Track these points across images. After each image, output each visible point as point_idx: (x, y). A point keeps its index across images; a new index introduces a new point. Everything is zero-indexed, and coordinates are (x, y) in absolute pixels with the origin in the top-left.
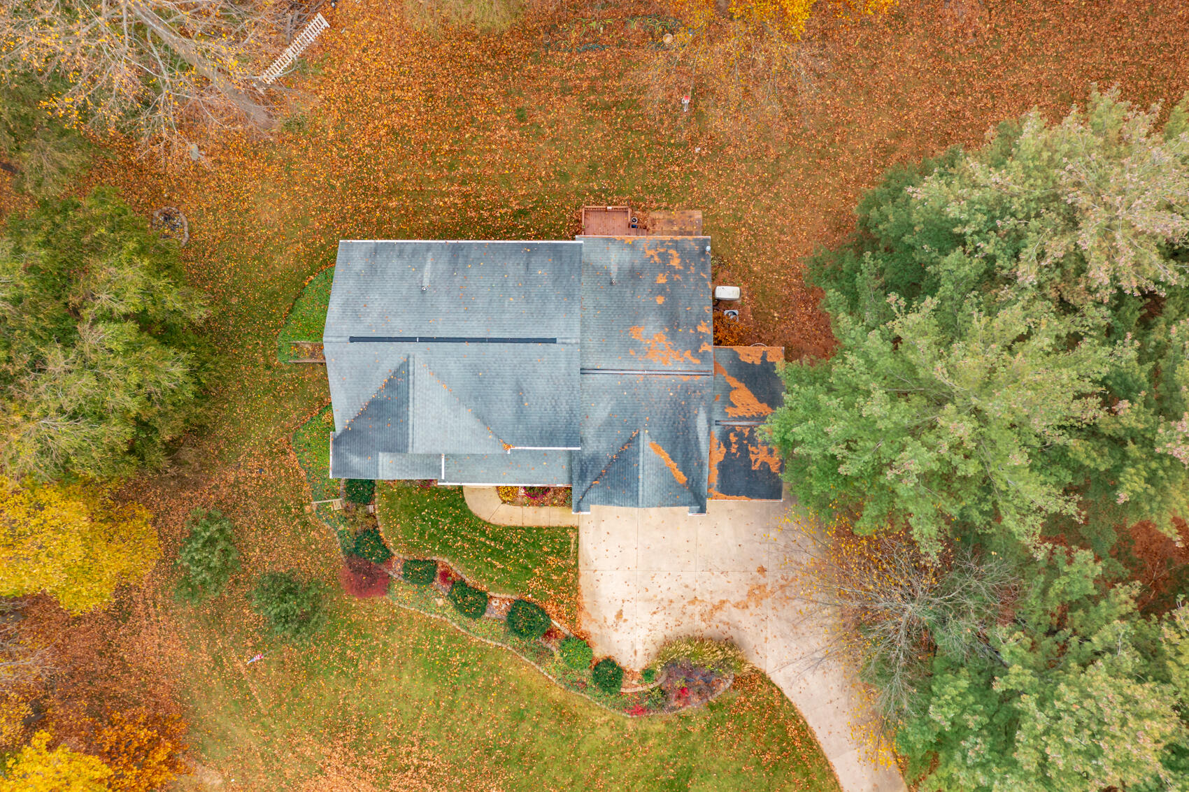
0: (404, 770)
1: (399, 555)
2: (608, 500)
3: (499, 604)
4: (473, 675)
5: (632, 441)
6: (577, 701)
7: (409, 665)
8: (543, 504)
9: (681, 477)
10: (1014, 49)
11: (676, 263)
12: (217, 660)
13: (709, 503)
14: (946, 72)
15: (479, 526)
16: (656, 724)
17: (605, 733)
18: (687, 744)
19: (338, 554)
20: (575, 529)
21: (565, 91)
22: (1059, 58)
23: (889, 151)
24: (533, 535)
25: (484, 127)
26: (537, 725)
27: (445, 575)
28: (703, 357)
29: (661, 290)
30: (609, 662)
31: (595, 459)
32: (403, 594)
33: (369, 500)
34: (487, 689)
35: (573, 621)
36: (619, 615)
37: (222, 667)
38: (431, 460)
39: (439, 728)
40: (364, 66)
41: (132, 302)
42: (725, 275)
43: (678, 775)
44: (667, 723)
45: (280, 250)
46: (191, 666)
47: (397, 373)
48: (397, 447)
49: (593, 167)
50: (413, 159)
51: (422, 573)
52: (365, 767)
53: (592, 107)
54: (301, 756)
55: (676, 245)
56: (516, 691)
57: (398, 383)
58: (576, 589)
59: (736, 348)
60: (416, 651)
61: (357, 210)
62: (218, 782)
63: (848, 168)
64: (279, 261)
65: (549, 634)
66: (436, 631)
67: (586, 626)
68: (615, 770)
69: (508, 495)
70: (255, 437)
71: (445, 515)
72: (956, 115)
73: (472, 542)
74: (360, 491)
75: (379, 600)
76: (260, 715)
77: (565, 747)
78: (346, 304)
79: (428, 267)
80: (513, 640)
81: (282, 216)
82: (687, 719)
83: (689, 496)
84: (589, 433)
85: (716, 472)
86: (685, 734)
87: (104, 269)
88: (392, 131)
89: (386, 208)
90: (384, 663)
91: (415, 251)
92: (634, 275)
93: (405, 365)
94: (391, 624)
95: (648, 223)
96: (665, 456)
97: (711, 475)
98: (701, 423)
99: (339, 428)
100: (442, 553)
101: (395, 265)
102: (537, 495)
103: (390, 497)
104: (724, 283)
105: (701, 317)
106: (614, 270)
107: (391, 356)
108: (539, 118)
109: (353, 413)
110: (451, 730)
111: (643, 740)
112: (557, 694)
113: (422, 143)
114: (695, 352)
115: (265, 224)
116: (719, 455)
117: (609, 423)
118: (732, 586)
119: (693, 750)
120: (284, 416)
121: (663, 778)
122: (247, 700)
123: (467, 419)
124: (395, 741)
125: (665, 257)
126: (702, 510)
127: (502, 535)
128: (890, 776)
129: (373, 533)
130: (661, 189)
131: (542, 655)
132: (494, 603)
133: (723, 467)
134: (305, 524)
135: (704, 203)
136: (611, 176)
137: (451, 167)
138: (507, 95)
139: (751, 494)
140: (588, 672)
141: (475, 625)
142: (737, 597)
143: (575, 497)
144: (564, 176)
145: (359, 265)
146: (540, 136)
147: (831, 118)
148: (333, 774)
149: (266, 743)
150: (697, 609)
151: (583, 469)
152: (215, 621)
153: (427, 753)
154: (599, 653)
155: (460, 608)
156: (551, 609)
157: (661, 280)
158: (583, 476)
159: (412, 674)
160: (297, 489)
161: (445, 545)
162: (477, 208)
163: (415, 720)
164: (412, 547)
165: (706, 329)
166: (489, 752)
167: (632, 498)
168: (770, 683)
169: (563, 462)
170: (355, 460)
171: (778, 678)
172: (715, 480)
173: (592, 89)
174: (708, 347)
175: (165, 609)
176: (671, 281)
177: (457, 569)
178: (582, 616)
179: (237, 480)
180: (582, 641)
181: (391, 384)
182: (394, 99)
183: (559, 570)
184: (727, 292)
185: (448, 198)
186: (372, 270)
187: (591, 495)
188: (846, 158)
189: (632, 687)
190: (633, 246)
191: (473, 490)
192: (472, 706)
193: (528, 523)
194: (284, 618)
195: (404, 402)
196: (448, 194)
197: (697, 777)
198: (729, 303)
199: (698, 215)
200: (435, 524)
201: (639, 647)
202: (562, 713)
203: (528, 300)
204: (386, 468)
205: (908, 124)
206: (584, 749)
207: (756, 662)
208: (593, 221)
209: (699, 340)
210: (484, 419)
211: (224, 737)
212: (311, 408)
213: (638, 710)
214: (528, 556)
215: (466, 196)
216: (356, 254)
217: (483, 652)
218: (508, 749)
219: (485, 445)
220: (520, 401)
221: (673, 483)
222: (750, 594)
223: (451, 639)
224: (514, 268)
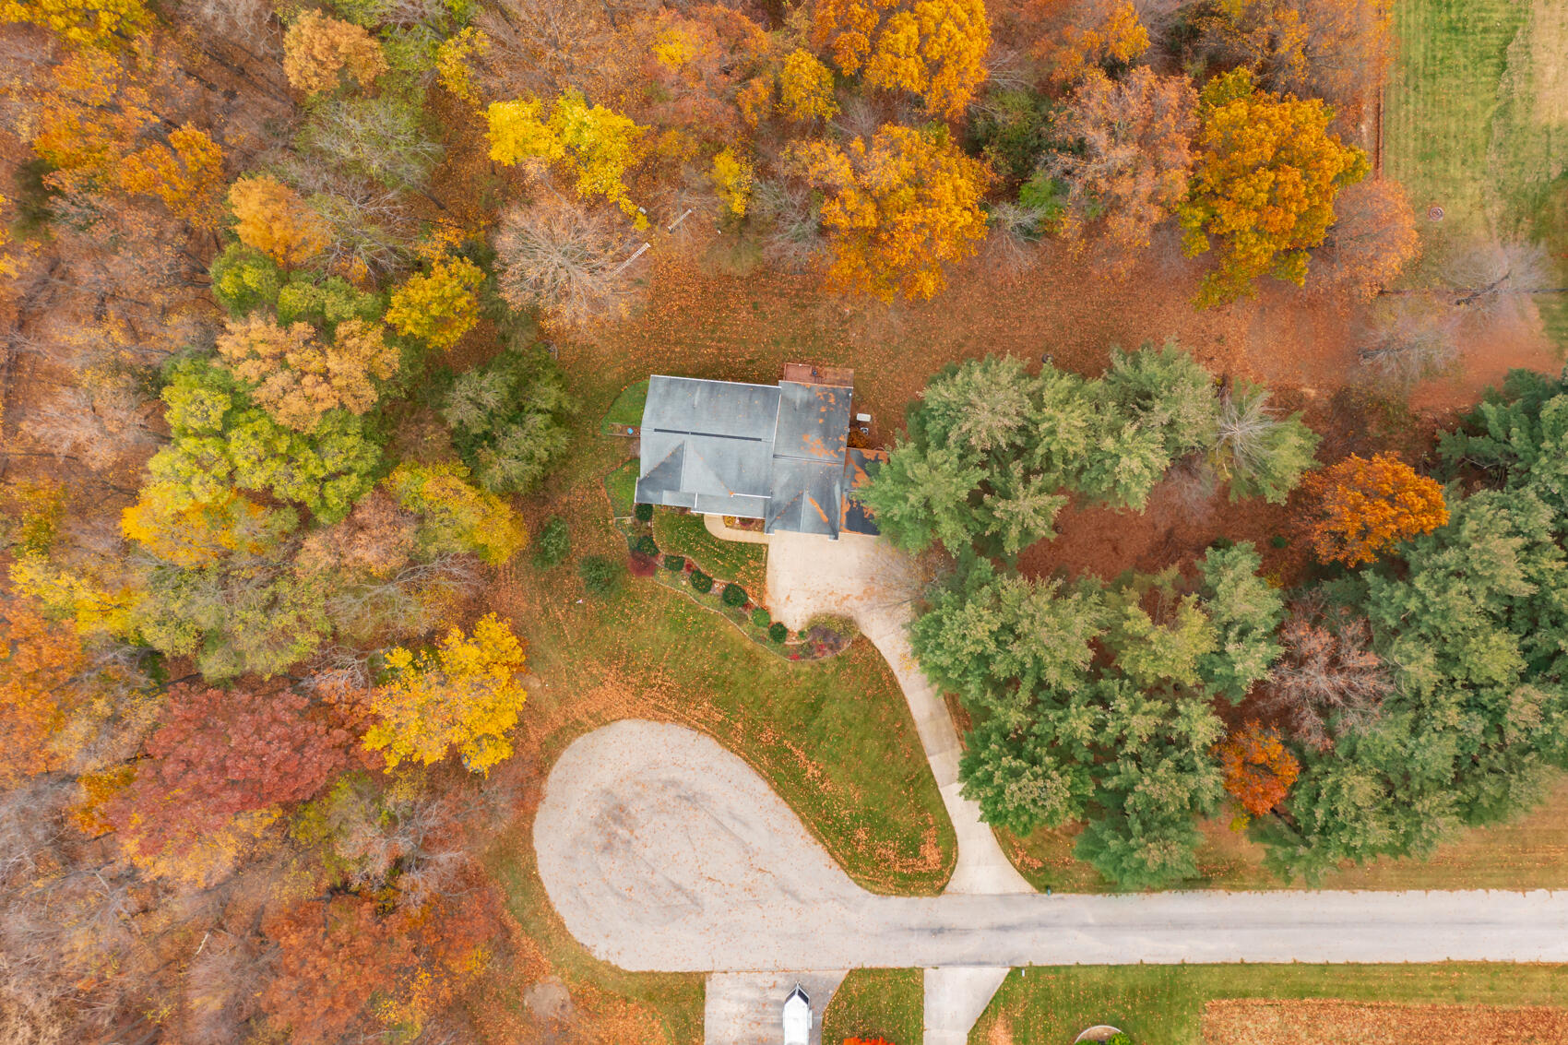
0: (652, 686)
1: (663, 552)
2: (784, 527)
3: (718, 586)
4: (700, 630)
5: (800, 496)
6: (760, 649)
7: (662, 621)
8: (749, 530)
9: (825, 518)
10: (1033, 296)
11: (832, 401)
12: (545, 610)
13: (840, 534)
14: (995, 305)
15: (711, 539)
16: (805, 667)
17: (774, 671)
18: (822, 680)
19: (626, 549)
20: (767, 546)
21: (782, 295)
22: (1058, 304)
23: (961, 346)
24: (742, 547)
25: (734, 311)
26: (735, 663)
27: (689, 566)
28: (840, 454)
29: (822, 416)
30: (780, 624)
31: (778, 504)
32: (663, 576)
33: (649, 519)
34: (708, 638)
35: (761, 599)
36: (788, 597)
37: (548, 614)
38: (690, 496)
39: (676, 661)
40: (668, 270)
41: (550, 405)
42: (863, 407)
43: (817, 700)
44: (812, 667)
45: (609, 369)
46: (528, 613)
47: (677, 449)
48: (674, 488)
49: (794, 339)
50: (691, 326)
51: (676, 564)
52: (628, 683)
53: (796, 305)
54: (590, 674)
55: (834, 391)
56: (724, 641)
57: (677, 455)
58: (764, 580)
59: (863, 451)
60: (667, 612)
61: (656, 351)
62: (538, 685)
63: (937, 353)
64: (608, 376)
65: (746, 605)
66: (680, 601)
67: (768, 603)
68: (780, 695)
69: (729, 521)
70: (582, 477)
71: (692, 531)
72: (1000, 330)
73: (707, 548)
74: (645, 511)
75: (649, 580)
76: (568, 646)
77: (751, 679)
78: (653, 410)
79: (698, 394)
80: (726, 609)
81: (613, 351)
82: (823, 665)
83: (829, 529)
84: (777, 490)
85: (844, 517)
86: (822, 674)
87: (539, 387)
88: (681, 308)
89: (673, 352)
90: (647, 618)
91: (691, 385)
92: (808, 405)
93: (682, 445)
94: (653, 596)
95: (822, 374)
96: (817, 506)
97: (842, 519)
98: (837, 489)
99: (642, 476)
100: (688, 553)
101: (680, 392)
102: (746, 523)
103: (661, 518)
104: (862, 412)
105: (842, 432)
106: (798, 402)
107: (675, 440)
108: (765, 309)
109: (651, 468)
110: (683, 663)
111: (797, 677)
112: (748, 645)
113: (698, 317)
114: (836, 451)
115: (602, 355)
116: (847, 508)
117: (788, 485)
118: (855, 586)
119: (826, 685)
120: (600, 466)
121: (807, 701)
122: (560, 637)
123: (711, 477)
124: (648, 668)
125: (827, 397)
126: (836, 538)
127: (724, 545)
128: (940, 708)
129: (649, 538)
130: (831, 355)
131: (741, 619)
132: (716, 586)
133: (849, 515)
134: (608, 531)
135: (856, 365)
136: (803, 345)
137: (713, 332)
138: (748, 294)
139: (864, 531)
140: (766, 630)
141: (704, 598)
142: (855, 594)
143: (767, 525)
144: (777, 343)
145: (661, 390)
146: (765, 318)
147: (930, 325)
148: (608, 685)
149: (570, 664)
150: (833, 598)
151: (771, 510)
152: (547, 586)
153: (667, 677)
154: (775, 619)
155: (695, 586)
156: (748, 590)
157: (823, 410)
158: (771, 513)
159: (663, 626)
160: (605, 510)
161: (691, 549)
162: (726, 356)
163: (662, 655)
164: (671, 548)
165: (844, 439)
166: (704, 679)
167: (797, 527)
168: (873, 646)
169: (762, 504)
170: (650, 494)
171: (878, 644)
172: (844, 522)
173: (797, 295)
174: (843, 449)
175: (517, 577)
176: (828, 411)
177: (696, 563)
178: (766, 597)
179: (568, 502)
180: (765, 612)
181: (673, 455)
182: (684, 291)
183: (755, 569)
184: (864, 417)
185: (709, 350)
186: (668, 393)
187: (775, 524)
188: (936, 347)
189: (792, 642)
190: (810, 390)
191: (710, 518)
192: (696, 649)
193: (739, 540)
194: (597, 580)
195: (680, 465)
196: (709, 347)
197: (827, 702)
198: (864, 424)
199: (852, 371)
200: (686, 536)
201: (798, 618)
202: (751, 657)
203: (749, 417)
204: (667, 499)
205: (972, 332)
206: (762, 681)
207: (865, 633)
208: (791, 370)
209: (840, 444)
210: (720, 477)
211: (545, 658)
212: (617, 463)
213: (795, 657)
214: (738, 559)
215: (720, 349)
216: (660, 384)
217: (707, 615)
218: (716, 678)
219: (719, 491)
220: (740, 470)
221: (820, 521)
222: (865, 592)
223: (688, 606)
224: (743, 399)
